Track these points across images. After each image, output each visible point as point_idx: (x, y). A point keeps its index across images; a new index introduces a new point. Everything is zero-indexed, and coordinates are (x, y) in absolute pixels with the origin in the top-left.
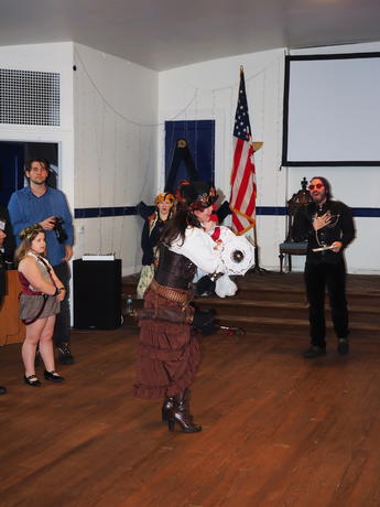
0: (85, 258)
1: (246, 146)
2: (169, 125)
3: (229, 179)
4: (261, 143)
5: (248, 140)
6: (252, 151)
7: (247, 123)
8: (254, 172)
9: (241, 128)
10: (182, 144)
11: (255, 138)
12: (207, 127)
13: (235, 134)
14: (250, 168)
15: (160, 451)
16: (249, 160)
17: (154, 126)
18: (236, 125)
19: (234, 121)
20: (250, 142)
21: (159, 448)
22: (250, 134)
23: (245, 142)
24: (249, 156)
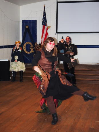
1: (46, 27)
2: (23, 21)
3: (41, 37)
4: (50, 27)
5: (46, 26)
6: (47, 29)
7: (46, 21)
8: (48, 35)
9: (44, 22)
10: (27, 27)
12: (34, 22)
13: (43, 24)
14: (47, 34)
15: (22, 115)
16: (47, 32)
17: (19, 22)
18: (43, 21)
19: (42, 20)
20: (47, 26)
21: (22, 114)
22: (47, 24)
23: (45, 26)
24: (47, 30)
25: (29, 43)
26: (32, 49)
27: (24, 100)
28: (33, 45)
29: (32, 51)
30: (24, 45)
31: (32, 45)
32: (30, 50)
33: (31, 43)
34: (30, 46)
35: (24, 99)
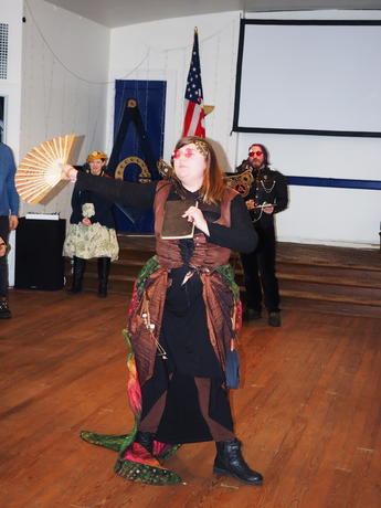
0: (28, 217)
1: (197, 109)
2: (119, 84)
4: (213, 107)
5: (199, 103)
6: (203, 115)
7: (199, 86)
9: (193, 91)
10: (132, 104)
11: (206, 101)
12: (157, 89)
13: (187, 96)
14: (201, 131)
16: (200, 124)
17: (104, 84)
18: (188, 87)
19: (186, 83)
20: (202, 105)
21: (98, 410)
22: (202, 97)
23: (197, 105)
24: (200, 119)
25: (135, 160)
27: (110, 359)
28: (149, 168)
30: (118, 168)
31: (144, 168)
33: (141, 163)
34: (140, 170)
35: (110, 356)
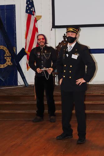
1: (33, 18)
3: (24, 36)
4: (41, 16)
5: (34, 15)
6: (36, 21)
7: (33, 6)
9: (30, 9)
11: (37, 13)
12: (11, 9)
13: (27, 12)
14: (35, 30)
16: (35, 25)
18: (27, 7)
19: (25, 5)
22: (35, 11)
23: (32, 16)
24: (35, 23)
25: (2, 47)
26: (7, 60)
28: (9, 51)
29: (9, 62)
31: (7, 51)
32: (5, 61)
33: (5, 48)
34: (4, 53)
